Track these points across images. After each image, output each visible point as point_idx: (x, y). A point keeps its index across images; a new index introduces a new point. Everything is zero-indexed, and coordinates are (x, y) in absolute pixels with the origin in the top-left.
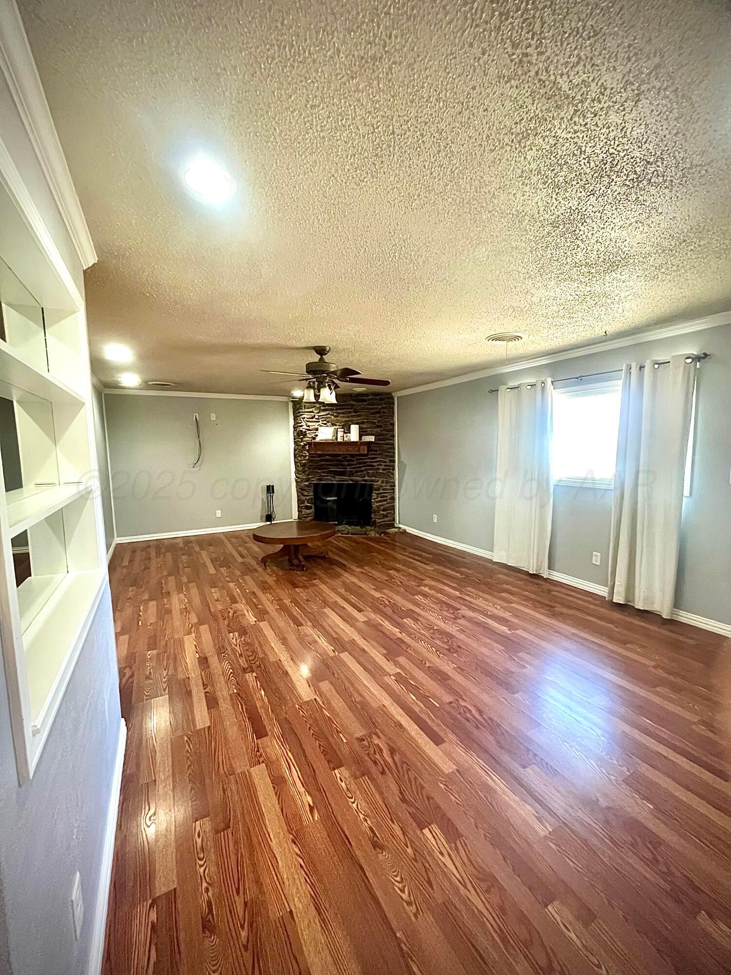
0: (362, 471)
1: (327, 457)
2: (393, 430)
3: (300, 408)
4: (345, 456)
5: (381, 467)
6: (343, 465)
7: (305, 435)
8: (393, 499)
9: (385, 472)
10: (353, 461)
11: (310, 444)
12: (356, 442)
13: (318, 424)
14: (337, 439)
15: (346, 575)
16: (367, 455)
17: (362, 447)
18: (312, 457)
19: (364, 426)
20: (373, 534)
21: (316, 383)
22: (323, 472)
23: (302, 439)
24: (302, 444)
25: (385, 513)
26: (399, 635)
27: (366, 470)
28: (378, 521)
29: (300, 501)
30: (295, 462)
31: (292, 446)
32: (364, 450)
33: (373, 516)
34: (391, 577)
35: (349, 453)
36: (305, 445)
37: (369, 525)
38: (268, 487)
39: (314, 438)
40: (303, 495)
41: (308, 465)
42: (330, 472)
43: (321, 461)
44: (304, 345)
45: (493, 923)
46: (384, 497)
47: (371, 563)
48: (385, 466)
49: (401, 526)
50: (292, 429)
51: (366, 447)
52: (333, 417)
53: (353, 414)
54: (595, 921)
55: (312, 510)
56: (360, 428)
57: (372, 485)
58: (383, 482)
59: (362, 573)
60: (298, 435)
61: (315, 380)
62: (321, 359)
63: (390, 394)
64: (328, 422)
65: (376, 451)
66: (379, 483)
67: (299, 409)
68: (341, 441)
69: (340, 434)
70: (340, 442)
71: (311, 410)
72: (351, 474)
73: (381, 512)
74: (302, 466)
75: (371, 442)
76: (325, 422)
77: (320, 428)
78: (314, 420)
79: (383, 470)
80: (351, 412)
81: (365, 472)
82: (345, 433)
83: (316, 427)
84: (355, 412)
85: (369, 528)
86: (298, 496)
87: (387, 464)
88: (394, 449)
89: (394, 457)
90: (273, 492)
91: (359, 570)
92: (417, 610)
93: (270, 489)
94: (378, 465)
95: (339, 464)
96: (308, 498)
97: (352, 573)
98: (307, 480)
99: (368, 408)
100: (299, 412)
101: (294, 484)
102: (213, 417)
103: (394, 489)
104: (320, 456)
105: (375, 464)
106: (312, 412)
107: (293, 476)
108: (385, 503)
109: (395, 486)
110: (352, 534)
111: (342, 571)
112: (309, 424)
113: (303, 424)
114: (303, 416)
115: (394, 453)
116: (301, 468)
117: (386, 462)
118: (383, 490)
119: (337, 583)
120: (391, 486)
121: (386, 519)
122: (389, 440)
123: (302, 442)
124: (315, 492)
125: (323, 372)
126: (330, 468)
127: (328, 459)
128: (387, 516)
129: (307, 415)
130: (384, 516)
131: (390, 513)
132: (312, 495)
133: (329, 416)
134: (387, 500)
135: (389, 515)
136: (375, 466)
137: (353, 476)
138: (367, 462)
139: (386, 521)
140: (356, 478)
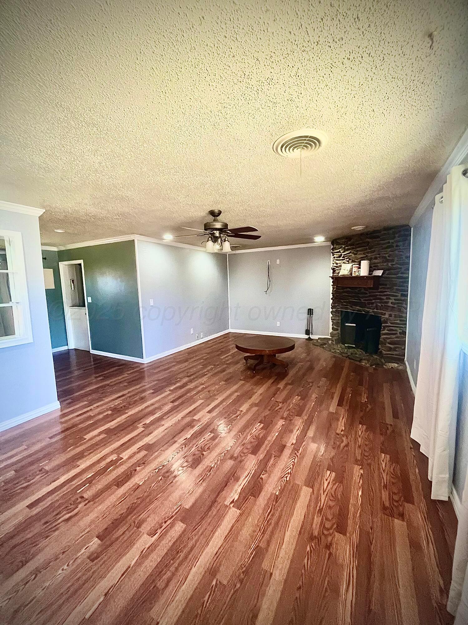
0: (373, 303)
4: (360, 289)
5: (391, 301)
6: (358, 297)
7: (334, 270)
9: (394, 306)
10: (367, 294)
12: (367, 277)
13: (342, 261)
14: (351, 274)
17: (369, 282)
22: (344, 302)
25: (392, 346)
27: (377, 302)
32: (373, 284)
33: (380, 347)
35: (363, 286)
38: (309, 310)
39: (339, 274)
42: (350, 302)
43: (343, 292)
46: (393, 330)
48: (395, 300)
49: (407, 363)
51: (375, 281)
52: (354, 255)
55: (339, 331)
56: (370, 264)
57: (381, 317)
58: (390, 315)
63: (407, 224)
64: (349, 259)
66: (387, 316)
68: (356, 275)
69: (354, 269)
70: (354, 277)
71: (338, 250)
72: (364, 305)
75: (379, 277)
77: (343, 265)
78: (341, 258)
79: (392, 303)
80: (366, 249)
81: (375, 305)
82: (358, 268)
84: (370, 249)
87: (398, 298)
89: (406, 291)
90: (312, 314)
93: (310, 312)
94: (387, 299)
95: (356, 295)
102: (278, 262)
105: (384, 297)
106: (339, 252)
108: (394, 336)
112: (338, 262)
114: (334, 256)
117: (396, 296)
118: (392, 324)
120: (401, 320)
121: (395, 353)
126: (349, 299)
127: (349, 291)
128: (394, 349)
129: (337, 255)
130: (390, 350)
131: (398, 348)
132: (339, 320)
133: (351, 254)
134: (396, 334)
135: (397, 350)
136: (383, 299)
137: (365, 308)
138: (377, 295)
139: (393, 355)
140: (367, 309)
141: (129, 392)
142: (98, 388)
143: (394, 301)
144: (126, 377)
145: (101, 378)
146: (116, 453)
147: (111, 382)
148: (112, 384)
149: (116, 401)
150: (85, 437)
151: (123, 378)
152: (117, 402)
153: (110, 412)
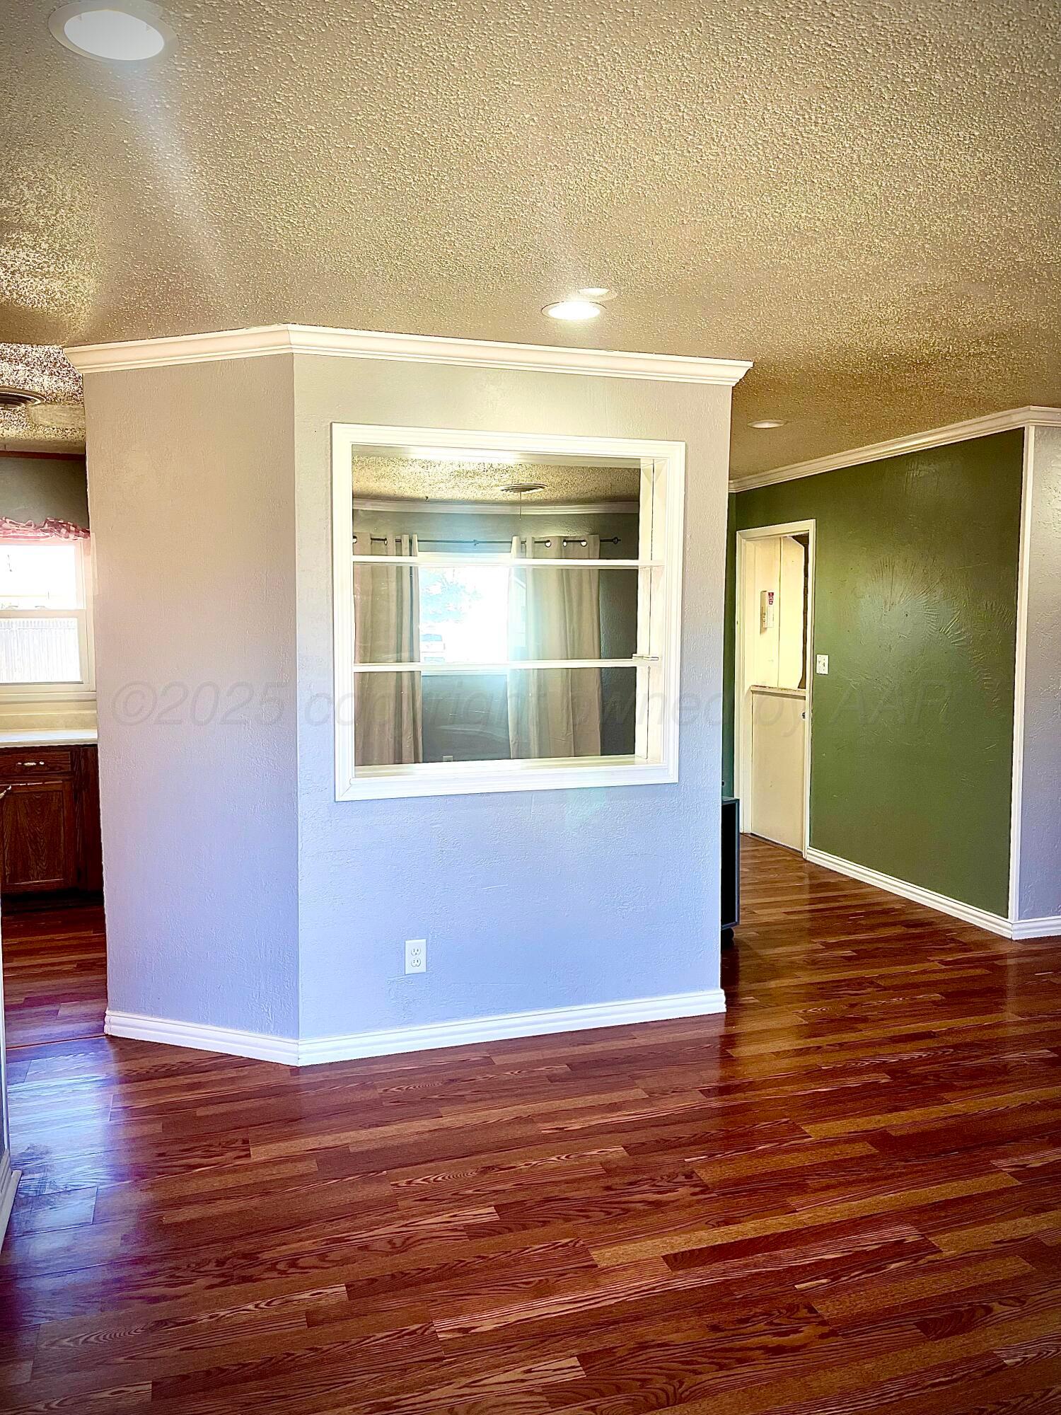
45: (355, 1237)
54: (306, 1323)
141: (950, 1032)
142: (838, 984)
144: (935, 972)
145: (848, 953)
146: (916, 1223)
147: (881, 977)
148: (882, 983)
149: (909, 1046)
150: (807, 1129)
151: (924, 972)
152: (910, 1053)
153: (884, 1079)
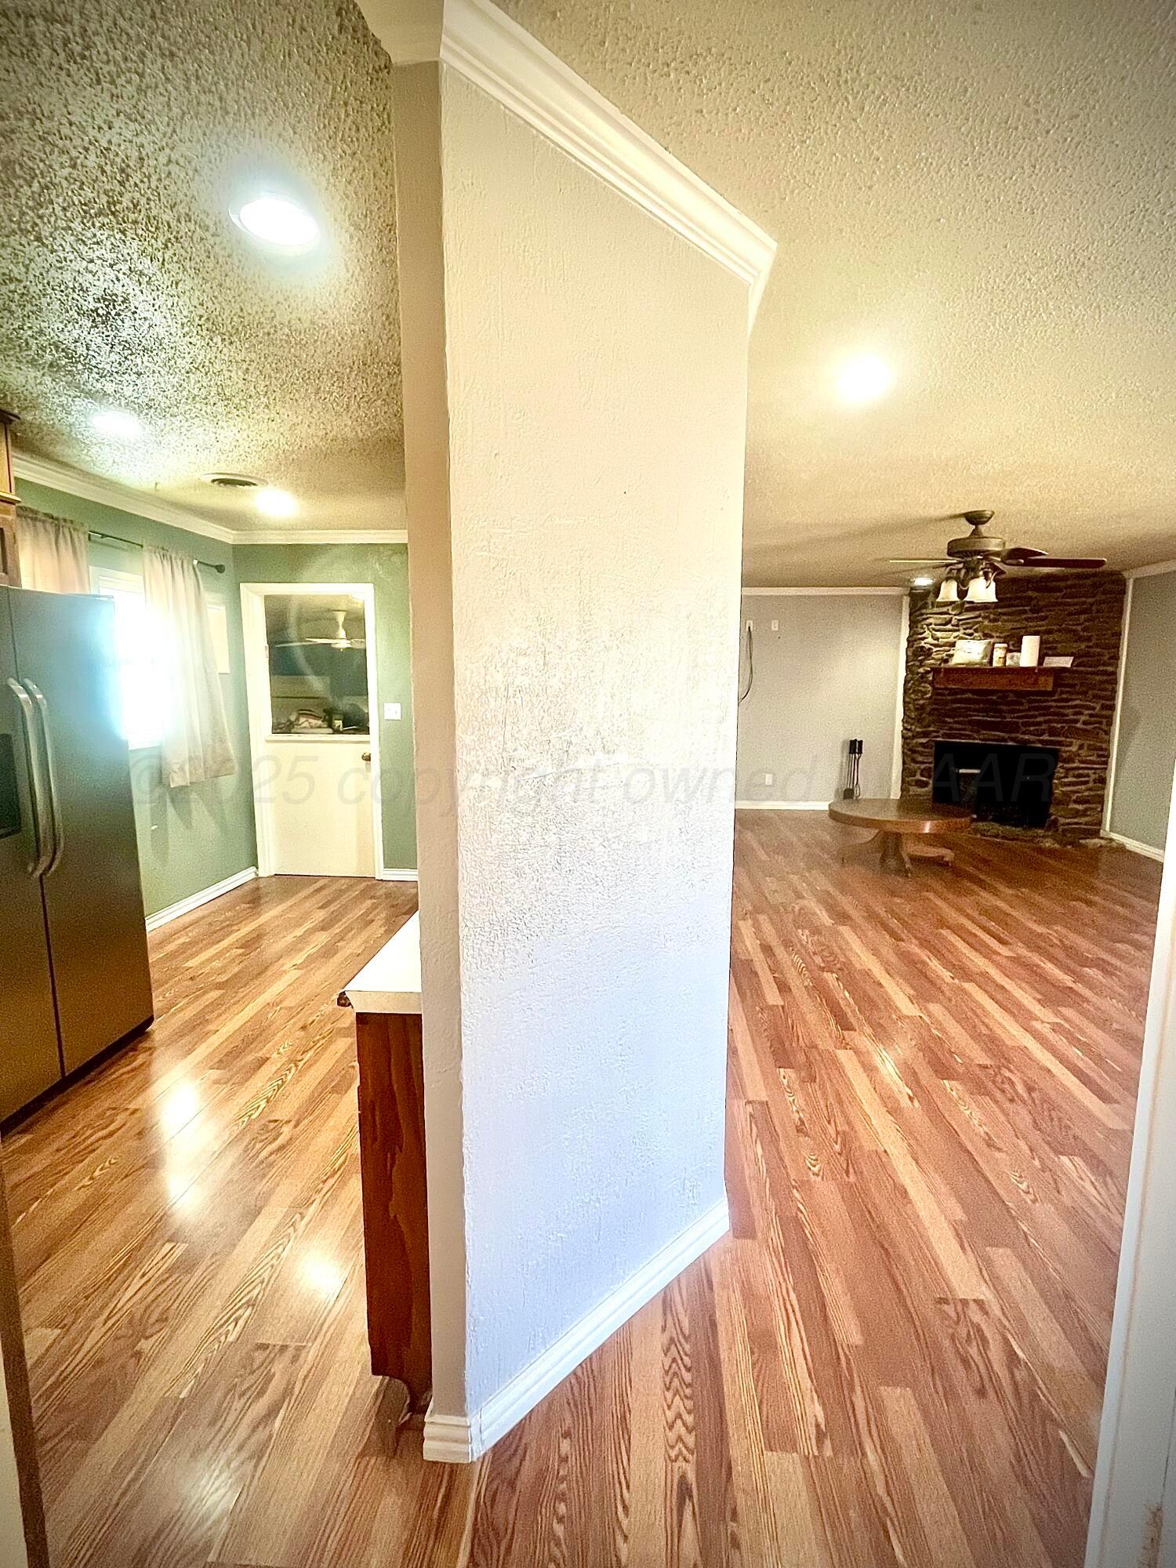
0: (1039, 724)
1: (969, 695)
2: (1117, 646)
3: (925, 606)
4: (1004, 694)
5: (1083, 718)
6: (1001, 711)
7: (928, 653)
8: (1103, 781)
9: (1089, 727)
10: (1022, 704)
11: (935, 671)
12: (1033, 669)
13: (956, 634)
14: (991, 661)
15: (983, 894)
16: (1051, 694)
17: (1042, 679)
18: (940, 694)
19: (1051, 638)
20: (1048, 844)
21: (963, 571)
22: (956, 722)
23: (921, 661)
24: (921, 670)
25: (1080, 807)
26: (1070, 984)
27: (1049, 721)
28: (1062, 820)
29: (906, 772)
30: (904, 702)
31: (902, 673)
32: (1047, 683)
33: (1052, 810)
34: (1074, 912)
35: (1013, 688)
36: (928, 672)
37: (1041, 826)
38: (853, 743)
39: (946, 661)
40: (914, 761)
41: (928, 709)
42: (970, 722)
43: (956, 701)
44: (949, 513)
46: (1082, 776)
47: (1036, 885)
48: (1091, 716)
49: (1115, 836)
50: (904, 644)
51: (1051, 680)
52: (986, 623)
53: (1030, 615)
55: (929, 788)
56: (1042, 643)
57: (1058, 750)
58: (1081, 747)
59: (1017, 896)
60: (916, 654)
61: (961, 566)
62: (975, 533)
63: (1119, 573)
64: (976, 631)
65: (1073, 686)
66: (1074, 749)
67: (921, 608)
68: (1000, 665)
69: (999, 652)
70: (997, 669)
72: (1013, 728)
73: (1072, 806)
74: (917, 709)
75: (1064, 669)
76: (971, 631)
77: (959, 644)
78: (949, 627)
79: (1085, 723)
80: (1025, 612)
81: (1044, 727)
82: (1008, 650)
83: (951, 640)
84: (1033, 611)
85: (1040, 832)
86: (904, 763)
87: (1097, 712)
88: (1115, 682)
89: (1113, 698)
90: (860, 752)
91: (1010, 892)
92: (1114, 961)
93: (855, 747)
94: (1075, 714)
95: (991, 707)
96: (923, 766)
97: (996, 893)
98: (925, 734)
99: (1065, 604)
100: (922, 614)
101: (898, 742)
102: (775, 626)
103: (1106, 763)
104: (953, 692)
105: (1067, 711)
107: (899, 727)
108: (1083, 787)
109: (1108, 756)
110: (1004, 837)
111: (975, 888)
112: (939, 634)
113: (927, 634)
114: (928, 621)
115: (1114, 691)
116: (914, 712)
117: (1094, 708)
118: (1082, 762)
119: (966, 902)
120: (1099, 756)
121: (1083, 820)
122: (1109, 665)
123: (921, 666)
124: (938, 757)
125: (978, 553)
126: (971, 716)
127: (970, 699)
128: (1084, 813)
129: (937, 618)
130: (1077, 814)
131: (1091, 809)
132: (930, 763)
133: (980, 619)
134: (1086, 782)
135: (1089, 813)
136: (1067, 715)
137: (1018, 732)
138: (1051, 707)
139: (1080, 824)
140: (1022, 736)
143: (1087, 718)
